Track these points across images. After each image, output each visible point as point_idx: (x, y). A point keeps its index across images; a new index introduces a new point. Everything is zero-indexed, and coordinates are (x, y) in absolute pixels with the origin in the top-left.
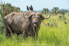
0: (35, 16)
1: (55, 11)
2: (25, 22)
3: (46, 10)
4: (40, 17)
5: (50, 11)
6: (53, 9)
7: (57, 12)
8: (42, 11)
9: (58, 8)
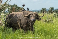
1: (51, 11)
3: (44, 10)
5: (47, 10)
6: (49, 9)
7: (52, 11)
8: (41, 10)
9: (53, 8)
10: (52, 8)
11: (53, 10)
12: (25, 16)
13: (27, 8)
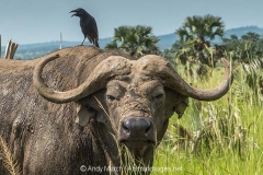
0: (127, 80)
1: (199, 47)
2: (49, 126)
3: (133, 39)
4: (161, 90)
6: (182, 33)
7: (211, 50)
9: (217, 23)
10: (204, 27)
11: (217, 40)
12: (62, 95)
13: (81, 13)
